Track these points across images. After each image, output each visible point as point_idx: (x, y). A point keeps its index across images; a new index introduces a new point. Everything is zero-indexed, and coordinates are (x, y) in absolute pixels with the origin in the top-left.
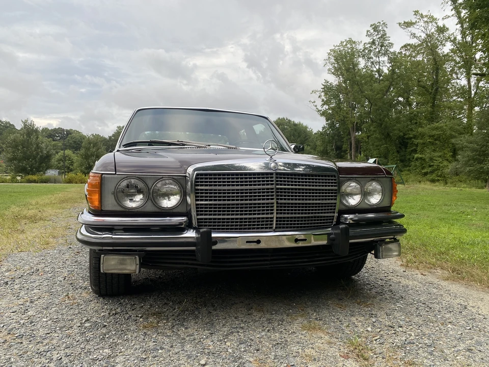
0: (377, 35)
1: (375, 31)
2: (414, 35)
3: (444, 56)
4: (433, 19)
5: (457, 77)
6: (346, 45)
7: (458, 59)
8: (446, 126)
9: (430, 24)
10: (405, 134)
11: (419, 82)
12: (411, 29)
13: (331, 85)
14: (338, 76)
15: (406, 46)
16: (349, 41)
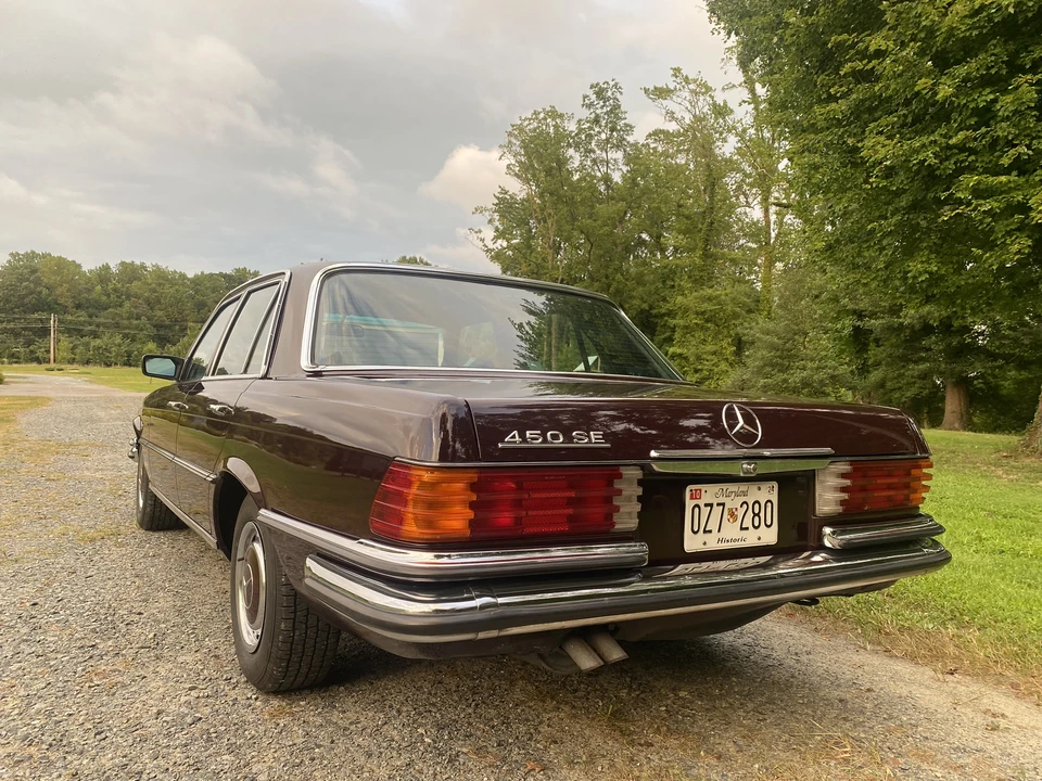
0: (602, 107)
1: (598, 97)
2: (671, 115)
3: (726, 161)
4: (705, 89)
5: (747, 202)
6: (545, 119)
7: (748, 170)
8: (727, 295)
9: (702, 98)
10: (651, 308)
11: (680, 206)
12: (665, 102)
13: (512, 198)
14: (527, 181)
15: (656, 133)
16: (551, 111)
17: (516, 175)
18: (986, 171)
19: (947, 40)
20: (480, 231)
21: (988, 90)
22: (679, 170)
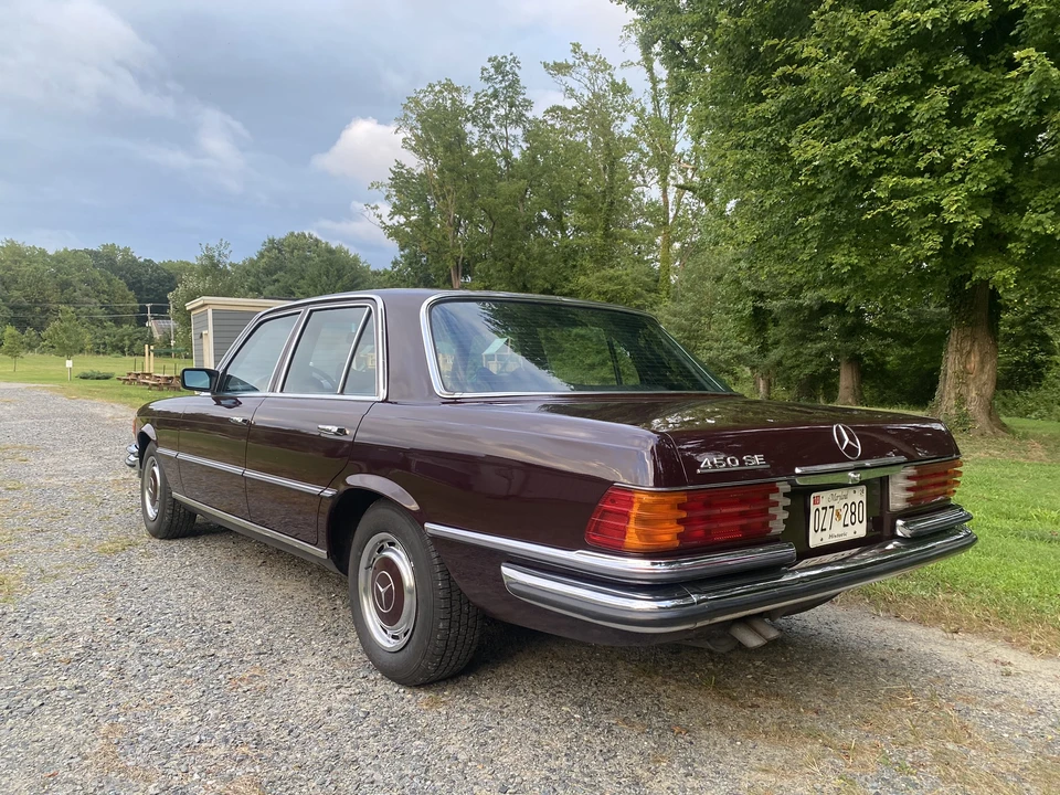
0: (501, 82)
1: (496, 71)
2: (570, 92)
3: (625, 140)
4: (602, 66)
5: (644, 181)
6: (441, 92)
7: (646, 149)
8: (627, 275)
9: (601, 75)
11: (580, 185)
12: (565, 79)
13: (409, 173)
14: (424, 155)
15: (553, 109)
16: (446, 84)
17: (413, 148)
18: (903, 173)
19: (869, 50)
20: (377, 207)
21: (905, 98)
22: (576, 149)
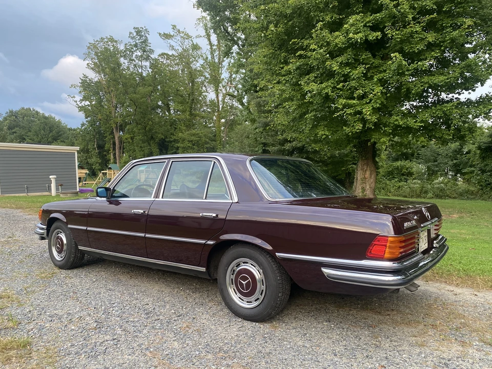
0: (139, 40)
1: (137, 34)
2: (172, 48)
3: (198, 71)
4: (188, 37)
5: (206, 90)
6: (107, 42)
7: (207, 76)
8: (202, 133)
9: (186, 40)
10: (166, 137)
11: (178, 91)
12: (170, 41)
13: (90, 80)
14: (99, 73)
15: (163, 54)
16: (110, 39)
17: (92, 68)
18: (347, 98)
19: (335, 47)
20: (74, 97)
22: (174, 73)
